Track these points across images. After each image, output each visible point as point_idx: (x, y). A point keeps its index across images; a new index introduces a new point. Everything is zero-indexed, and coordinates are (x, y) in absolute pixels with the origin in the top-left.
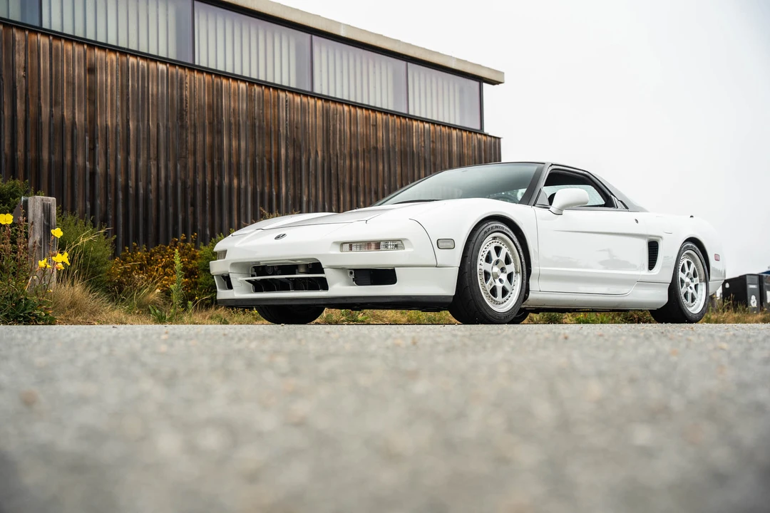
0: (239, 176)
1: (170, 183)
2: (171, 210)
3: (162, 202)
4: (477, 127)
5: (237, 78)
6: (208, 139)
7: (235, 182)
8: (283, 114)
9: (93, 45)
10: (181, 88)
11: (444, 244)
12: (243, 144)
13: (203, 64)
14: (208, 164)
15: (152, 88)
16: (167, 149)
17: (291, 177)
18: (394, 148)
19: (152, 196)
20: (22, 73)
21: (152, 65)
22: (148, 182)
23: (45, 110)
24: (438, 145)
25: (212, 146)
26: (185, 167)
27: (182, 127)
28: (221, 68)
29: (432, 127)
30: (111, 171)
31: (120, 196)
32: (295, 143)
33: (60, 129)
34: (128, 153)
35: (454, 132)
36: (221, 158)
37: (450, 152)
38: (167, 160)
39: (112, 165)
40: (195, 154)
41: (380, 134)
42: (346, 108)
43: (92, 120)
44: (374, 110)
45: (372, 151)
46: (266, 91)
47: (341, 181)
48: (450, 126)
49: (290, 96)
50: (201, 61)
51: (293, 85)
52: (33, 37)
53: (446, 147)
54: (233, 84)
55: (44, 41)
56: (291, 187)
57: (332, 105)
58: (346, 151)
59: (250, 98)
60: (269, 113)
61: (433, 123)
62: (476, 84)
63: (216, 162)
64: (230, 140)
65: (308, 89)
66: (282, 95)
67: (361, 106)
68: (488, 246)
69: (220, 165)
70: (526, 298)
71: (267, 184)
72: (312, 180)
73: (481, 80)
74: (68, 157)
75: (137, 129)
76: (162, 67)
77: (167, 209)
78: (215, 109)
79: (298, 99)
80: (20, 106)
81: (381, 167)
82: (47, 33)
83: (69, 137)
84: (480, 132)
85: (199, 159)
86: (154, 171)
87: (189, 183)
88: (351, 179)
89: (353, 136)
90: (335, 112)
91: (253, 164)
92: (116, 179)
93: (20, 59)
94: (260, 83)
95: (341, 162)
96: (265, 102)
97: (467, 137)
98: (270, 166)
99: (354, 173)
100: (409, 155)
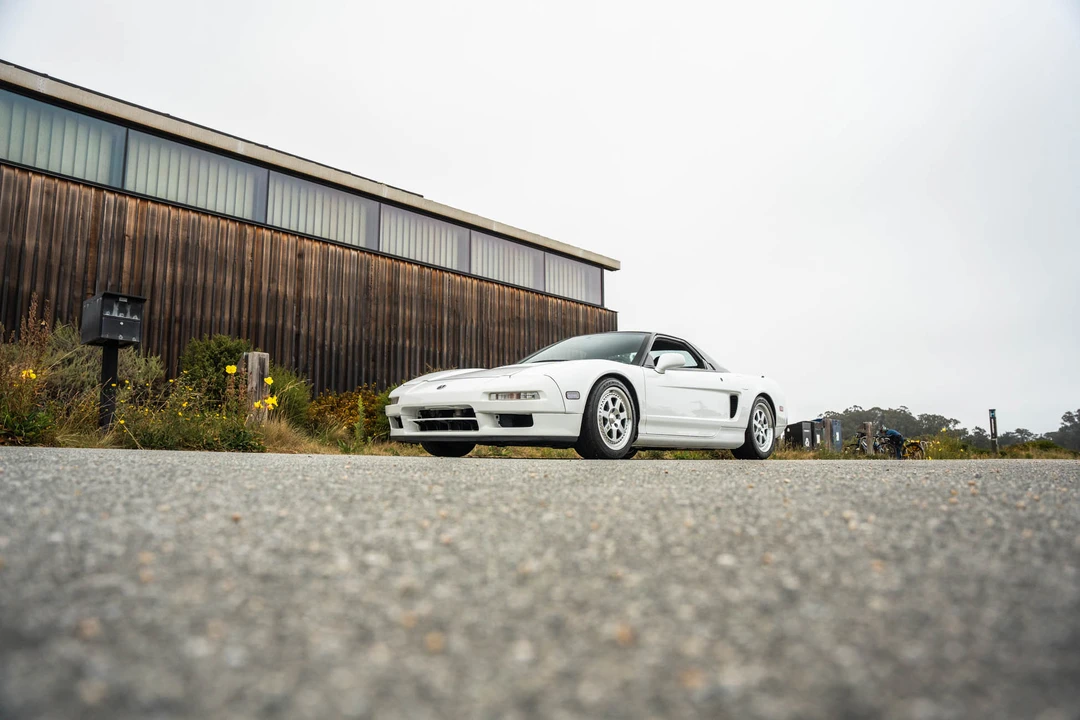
0: (410, 338)
1: (357, 344)
3: (350, 358)
4: (599, 303)
5: (410, 261)
6: (387, 309)
7: (407, 342)
8: (446, 291)
9: (303, 236)
10: (368, 270)
11: (572, 395)
12: (414, 313)
13: (386, 251)
14: (386, 328)
15: (346, 270)
16: (355, 316)
17: (451, 340)
18: (533, 318)
19: (343, 353)
20: (250, 258)
21: (347, 251)
22: (340, 342)
23: (265, 286)
24: (568, 317)
25: (390, 315)
26: (368, 330)
27: (368, 299)
28: (399, 254)
29: (563, 303)
30: (312, 333)
31: (318, 352)
32: (455, 313)
33: (274, 299)
34: (325, 319)
35: (581, 307)
36: (397, 324)
37: (577, 322)
38: (355, 322)
39: (313, 328)
40: (376, 321)
41: (522, 307)
42: (496, 286)
43: (299, 293)
44: (518, 288)
45: (516, 321)
46: (434, 272)
47: (490, 343)
48: (577, 302)
49: (452, 276)
50: (384, 248)
51: (455, 268)
52: (260, 231)
53: (575, 319)
54: (408, 266)
55: (267, 233)
56: (451, 345)
57: (485, 284)
58: (495, 320)
59: (421, 277)
60: (436, 289)
61: (565, 299)
62: (599, 270)
63: (392, 327)
64: (404, 310)
65: (467, 271)
66: (446, 275)
67: (508, 285)
68: (606, 397)
69: (396, 329)
70: (635, 439)
71: (432, 345)
72: (468, 341)
73: (602, 267)
74: (280, 322)
75: (333, 300)
76: (354, 253)
77: (353, 363)
78: (393, 286)
79: (458, 279)
80: (247, 283)
81: (522, 333)
82: (270, 228)
83: (281, 306)
84: (601, 307)
85: (380, 324)
86: (344, 333)
87: (372, 343)
88: (499, 342)
89: (501, 308)
90: (487, 289)
91: (422, 329)
92: (315, 340)
93: (249, 247)
94: (429, 266)
95: (491, 328)
96: (432, 281)
97: (591, 311)
98: (435, 331)
99: (501, 337)
100: (545, 324)
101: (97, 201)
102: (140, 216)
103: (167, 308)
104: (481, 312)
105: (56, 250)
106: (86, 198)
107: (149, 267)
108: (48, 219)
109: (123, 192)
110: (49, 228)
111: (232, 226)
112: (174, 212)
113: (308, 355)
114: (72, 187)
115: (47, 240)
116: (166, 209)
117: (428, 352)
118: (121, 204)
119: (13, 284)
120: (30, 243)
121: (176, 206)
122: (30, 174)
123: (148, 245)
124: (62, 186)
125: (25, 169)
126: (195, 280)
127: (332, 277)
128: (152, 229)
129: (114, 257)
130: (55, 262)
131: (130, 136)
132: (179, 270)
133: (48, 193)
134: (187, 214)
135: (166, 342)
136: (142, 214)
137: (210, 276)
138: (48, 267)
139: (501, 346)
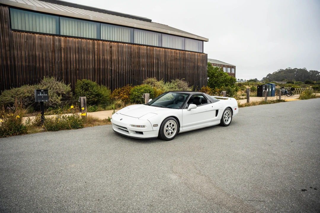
0: (144, 67)
1: (128, 70)
2: (129, 76)
3: (127, 75)
5: (144, 45)
6: (137, 60)
7: (143, 69)
8: (155, 53)
9: (111, 41)
10: (131, 49)
12: (145, 60)
13: (136, 43)
14: (137, 65)
15: (124, 50)
16: (128, 63)
17: (156, 67)
18: (181, 58)
19: (124, 74)
20: (96, 50)
21: (124, 44)
22: (123, 71)
23: (101, 57)
24: (192, 57)
25: (138, 61)
26: (132, 66)
27: (131, 57)
28: (140, 43)
29: (191, 53)
30: (115, 69)
31: (117, 74)
32: (158, 59)
33: (104, 60)
34: (119, 65)
35: (196, 53)
36: (140, 64)
37: (195, 58)
38: (128, 65)
39: (115, 67)
40: (134, 63)
41: (178, 55)
42: (170, 50)
43: (111, 58)
44: (177, 50)
45: (176, 59)
46: (151, 48)
47: (168, 67)
48: (195, 52)
49: (156, 48)
50: (136, 42)
51: (157, 46)
52: (99, 42)
53: (194, 57)
54: (143, 47)
55: (101, 42)
56: (156, 69)
57: (166, 50)
58: (170, 60)
59: (147, 49)
60: (152, 52)
61: (191, 52)
63: (139, 65)
64: (142, 59)
65: (161, 46)
66: (154, 48)
67: (173, 49)
71: (151, 69)
72: (161, 67)
73: (203, 41)
74: (106, 67)
75: (121, 59)
76: (127, 45)
77: (128, 76)
78: (139, 53)
79: (158, 49)
80: (96, 57)
81: (178, 63)
82: (101, 40)
83: (106, 62)
84: (203, 53)
85: (135, 64)
86: (125, 68)
87: (133, 70)
89: (172, 56)
90: (167, 51)
91: (148, 64)
92: (116, 70)
93: (96, 47)
94: (149, 46)
95: (168, 62)
96: (150, 50)
97: (199, 55)
98: (151, 65)
99: (171, 65)
100: (185, 60)
101: (53, 39)
102: (65, 42)
103: (75, 66)
104: (165, 58)
105: (44, 54)
106: (50, 39)
107: (69, 55)
108: (41, 46)
109: (60, 36)
110: (41, 48)
111: (91, 41)
112: (74, 39)
113: (114, 75)
114: (46, 36)
115: (42, 52)
116: (72, 39)
117: (150, 71)
118: (60, 39)
119: (35, 65)
120: (37, 53)
121: (75, 37)
122: (35, 34)
123: (68, 49)
124: (44, 36)
125: (34, 33)
126: (82, 58)
127: (120, 52)
128: (69, 45)
129: (59, 54)
130: (44, 58)
131: (60, 19)
132: (77, 56)
133: (40, 39)
134: (78, 39)
135: (75, 76)
136: (66, 41)
137: (86, 56)
138: (43, 59)
139: (171, 67)
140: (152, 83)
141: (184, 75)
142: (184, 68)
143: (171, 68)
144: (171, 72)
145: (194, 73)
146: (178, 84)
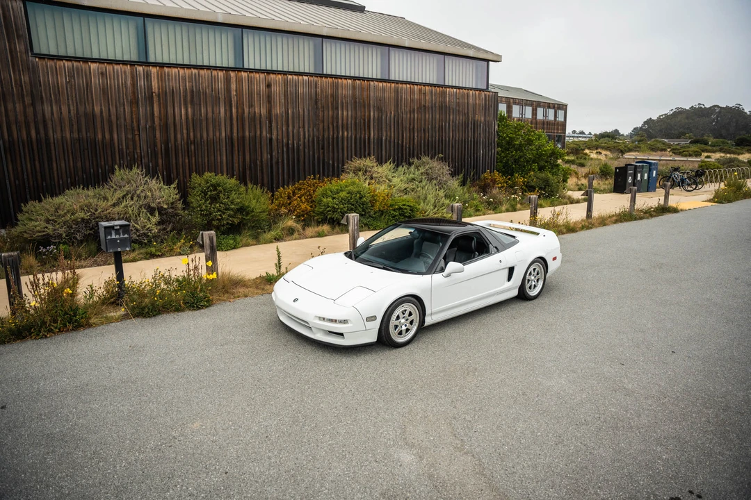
0: (347, 130)
1: (311, 139)
2: (311, 153)
3: (306, 150)
4: (485, 88)
5: (346, 77)
6: (330, 113)
7: (346, 133)
8: (372, 94)
9: (270, 72)
10: (316, 88)
12: (350, 113)
13: (329, 73)
14: (331, 126)
15: (300, 90)
16: (309, 120)
17: (376, 127)
18: (435, 105)
19: (301, 147)
20: (235, 93)
21: (300, 77)
22: (299, 140)
23: (246, 110)
24: (461, 101)
25: (333, 117)
26: (318, 130)
27: (317, 108)
28: (338, 74)
29: (458, 91)
30: (280, 137)
31: (285, 149)
32: (379, 109)
33: (253, 119)
34: (288, 126)
35: (471, 92)
36: (338, 122)
37: (468, 103)
38: (309, 127)
39: (280, 133)
40: (323, 122)
41: (427, 98)
42: (408, 86)
43: (269, 111)
44: (425, 85)
45: (423, 108)
46: (363, 82)
47: (404, 127)
48: (468, 89)
49: (376, 83)
50: (327, 71)
51: (379, 77)
52: (240, 74)
53: (466, 101)
54: (344, 81)
55: (244, 74)
56: (376, 132)
57: (400, 85)
58: (408, 109)
59: (354, 87)
60: (365, 94)
61: (459, 88)
62: (486, 63)
63: (335, 125)
64: (343, 112)
65: (387, 78)
66: (372, 83)
67: (417, 84)
69: (337, 126)
71: (363, 133)
72: (388, 127)
73: (488, 61)
74: (258, 133)
75: (293, 112)
76: (306, 78)
77: (309, 152)
78: (334, 96)
79: (381, 84)
80: (234, 110)
81: (427, 116)
82: (247, 70)
83: (258, 122)
84: (487, 90)
85: (326, 124)
86: (302, 134)
87: (321, 138)
88: (410, 124)
89: (412, 100)
90: (402, 89)
91: (356, 123)
92: (283, 141)
93: (233, 86)
94: (359, 78)
95: (404, 116)
96: (362, 88)
97: (479, 94)
98: (364, 123)
99: (412, 121)
100: (443, 108)
101: (132, 73)
102: (161, 78)
103: (185, 135)
104: (397, 105)
105: (113, 110)
106: (125, 72)
107: (170, 110)
108: (105, 91)
109: (148, 64)
110: (107, 98)
111: (221, 74)
112: (181, 71)
113: (278, 152)
114: (116, 67)
115: (107, 105)
116: (176, 70)
117: (361, 137)
118: (147, 72)
119: (92, 136)
120: (97, 109)
121: (183, 66)
122: (89, 63)
123: (167, 96)
124: (109, 67)
125: (86, 60)
126: (201, 115)
127: (291, 97)
128: (169, 85)
129: (148, 109)
130: (114, 118)
131: (146, 22)
132: (189, 110)
133: (102, 73)
134: (190, 71)
135: (187, 157)
136: (161, 76)
137: (210, 110)
138: (110, 122)
139: (411, 127)
140: (366, 171)
141: (440, 144)
142: (440, 127)
143: (412, 130)
144: (411, 139)
145: (465, 139)
146: (427, 170)
